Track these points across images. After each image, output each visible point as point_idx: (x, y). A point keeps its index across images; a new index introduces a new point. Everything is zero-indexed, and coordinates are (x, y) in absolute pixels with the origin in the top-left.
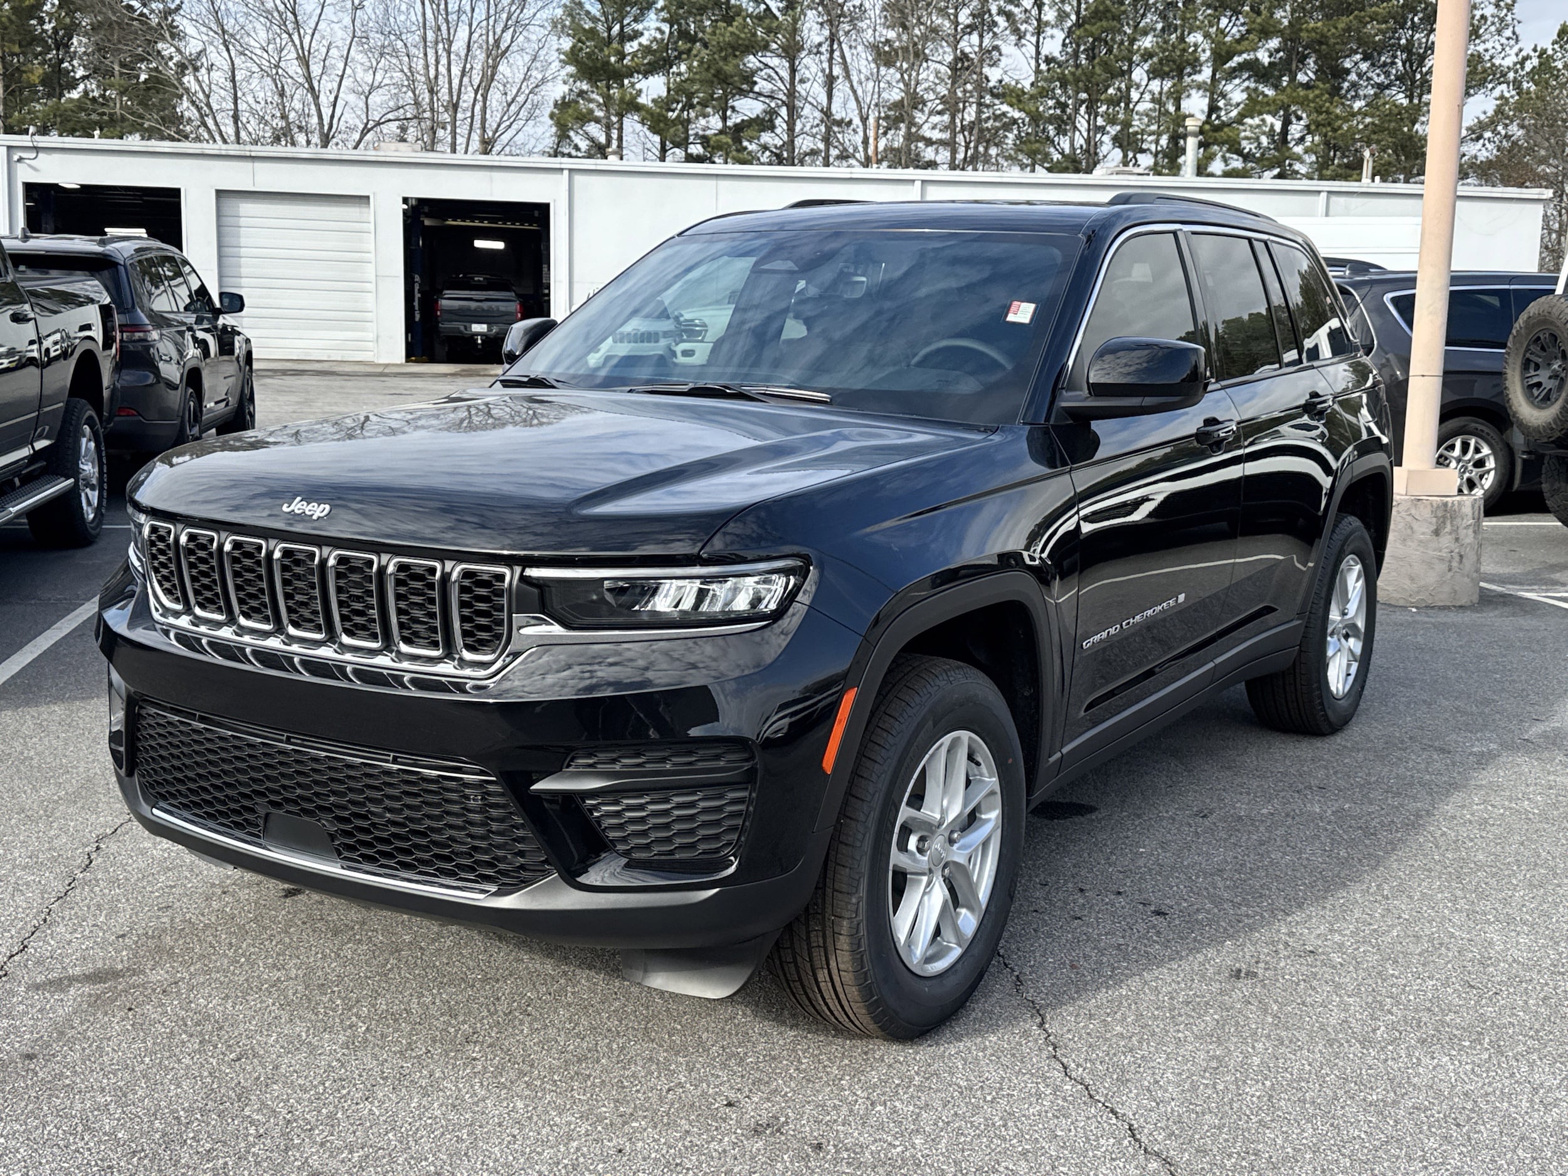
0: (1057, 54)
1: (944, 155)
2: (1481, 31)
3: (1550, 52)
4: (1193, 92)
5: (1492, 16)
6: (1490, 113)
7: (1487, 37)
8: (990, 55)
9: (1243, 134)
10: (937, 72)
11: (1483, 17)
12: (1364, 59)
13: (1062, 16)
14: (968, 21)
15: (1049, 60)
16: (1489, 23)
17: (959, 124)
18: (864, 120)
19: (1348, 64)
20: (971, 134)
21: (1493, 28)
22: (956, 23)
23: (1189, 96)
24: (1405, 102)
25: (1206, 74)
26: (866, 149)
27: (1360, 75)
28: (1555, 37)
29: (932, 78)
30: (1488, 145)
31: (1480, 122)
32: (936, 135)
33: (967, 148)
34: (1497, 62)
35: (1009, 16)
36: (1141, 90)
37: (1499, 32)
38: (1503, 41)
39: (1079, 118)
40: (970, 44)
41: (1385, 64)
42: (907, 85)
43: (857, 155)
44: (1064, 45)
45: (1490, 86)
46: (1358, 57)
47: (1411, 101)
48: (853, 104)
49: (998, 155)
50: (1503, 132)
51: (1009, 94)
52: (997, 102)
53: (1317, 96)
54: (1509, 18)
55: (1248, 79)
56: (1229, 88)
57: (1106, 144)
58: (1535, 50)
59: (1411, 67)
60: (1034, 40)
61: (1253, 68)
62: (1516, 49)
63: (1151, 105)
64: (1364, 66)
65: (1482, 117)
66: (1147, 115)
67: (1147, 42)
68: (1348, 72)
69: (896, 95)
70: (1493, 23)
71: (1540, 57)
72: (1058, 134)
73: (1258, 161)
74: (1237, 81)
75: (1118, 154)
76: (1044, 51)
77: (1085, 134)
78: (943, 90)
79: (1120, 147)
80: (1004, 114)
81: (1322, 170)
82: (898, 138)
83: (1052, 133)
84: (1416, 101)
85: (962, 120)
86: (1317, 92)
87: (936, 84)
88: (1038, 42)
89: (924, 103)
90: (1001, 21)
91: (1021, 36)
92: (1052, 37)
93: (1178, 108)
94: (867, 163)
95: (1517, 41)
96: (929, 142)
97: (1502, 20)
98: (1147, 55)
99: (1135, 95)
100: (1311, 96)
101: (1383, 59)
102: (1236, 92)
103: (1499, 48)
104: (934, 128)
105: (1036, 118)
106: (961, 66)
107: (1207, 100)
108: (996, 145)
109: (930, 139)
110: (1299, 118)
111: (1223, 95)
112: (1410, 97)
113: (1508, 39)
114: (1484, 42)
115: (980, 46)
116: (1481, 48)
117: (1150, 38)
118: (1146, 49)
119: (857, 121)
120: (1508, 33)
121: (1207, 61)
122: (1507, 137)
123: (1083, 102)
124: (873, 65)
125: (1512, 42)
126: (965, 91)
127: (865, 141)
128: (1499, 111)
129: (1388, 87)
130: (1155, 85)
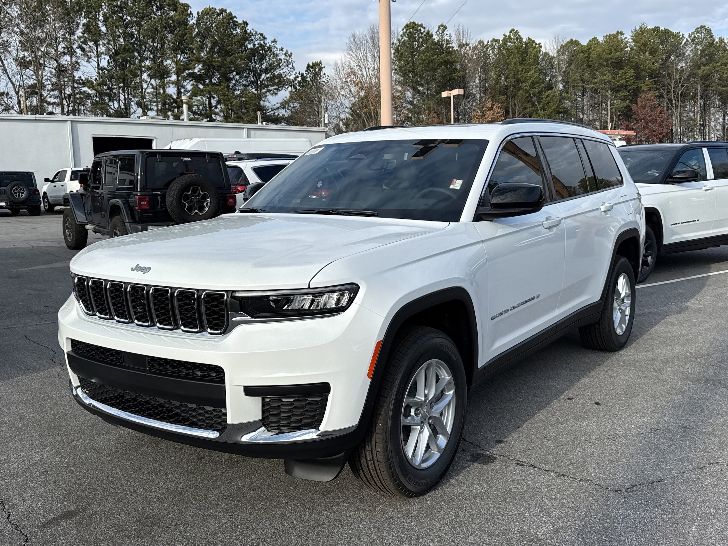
0: (106, 66)
1: (58, 110)
2: (281, 65)
3: (305, 75)
4: (171, 85)
5: (284, 59)
6: (288, 97)
7: (283, 67)
8: (75, 66)
9: (194, 103)
10: (51, 72)
11: (280, 59)
12: (237, 74)
13: (108, 50)
14: (62, 50)
15: (102, 69)
16: (283, 61)
17: (63, 96)
18: (17, 93)
19: (231, 76)
20: (69, 100)
21: (285, 64)
22: (56, 50)
23: (169, 87)
24: (255, 92)
25: (174, 78)
26: (20, 106)
27: (236, 81)
28: (306, 69)
29: (49, 74)
30: (287, 110)
31: (285, 101)
32: (52, 100)
33: (69, 106)
34: (288, 77)
35: (83, 49)
36: (148, 83)
37: (287, 65)
38: (289, 69)
39: (120, 95)
40: (66, 60)
41: (246, 77)
42: (37, 77)
43: (15, 108)
44: (108, 63)
45: (286, 87)
46: (235, 73)
47: (258, 92)
48: (10, 85)
49: (84, 110)
50: (292, 106)
51: (88, 83)
52: (80, 86)
53: (222, 89)
54: (290, 60)
55: (192, 80)
56: (185, 84)
57: (133, 107)
58: (299, 74)
59: (256, 78)
60: (96, 59)
61: (192, 76)
62: (294, 72)
63: (152, 90)
64: (237, 77)
65: (285, 99)
66: (152, 94)
67: (148, 63)
68: (232, 79)
69: (31, 82)
70: (285, 62)
71: (301, 76)
72: (110, 101)
73: (201, 115)
74: (188, 81)
75: (140, 111)
76: (101, 65)
77: (124, 101)
78: (54, 80)
79: (141, 107)
80: (84, 92)
81: (226, 119)
82: (35, 101)
83: (107, 101)
84: (259, 92)
85: (65, 93)
86: (222, 87)
87: (51, 78)
88: (98, 60)
89: (45, 86)
90: (78, 51)
91: (89, 58)
92: (105, 59)
93: (164, 92)
94: (21, 112)
95: (294, 69)
96: (49, 104)
97: (288, 61)
98: (149, 68)
99: (145, 86)
100: (220, 89)
101: (245, 74)
102: (189, 85)
103: (288, 72)
104: (50, 97)
105: (101, 94)
106: (61, 70)
107: (176, 89)
108: (83, 105)
109: (50, 102)
110: (214, 98)
111: (183, 87)
112: (257, 90)
113: (291, 68)
114: (282, 69)
115: (72, 61)
116: (281, 72)
117: (148, 61)
118: (148, 66)
119: (13, 93)
120: (290, 66)
121: (174, 72)
122: (294, 107)
123: (121, 87)
124: (19, 68)
125: (292, 70)
126: (64, 82)
127: (19, 103)
128: (291, 97)
129: (248, 86)
130: (153, 81)
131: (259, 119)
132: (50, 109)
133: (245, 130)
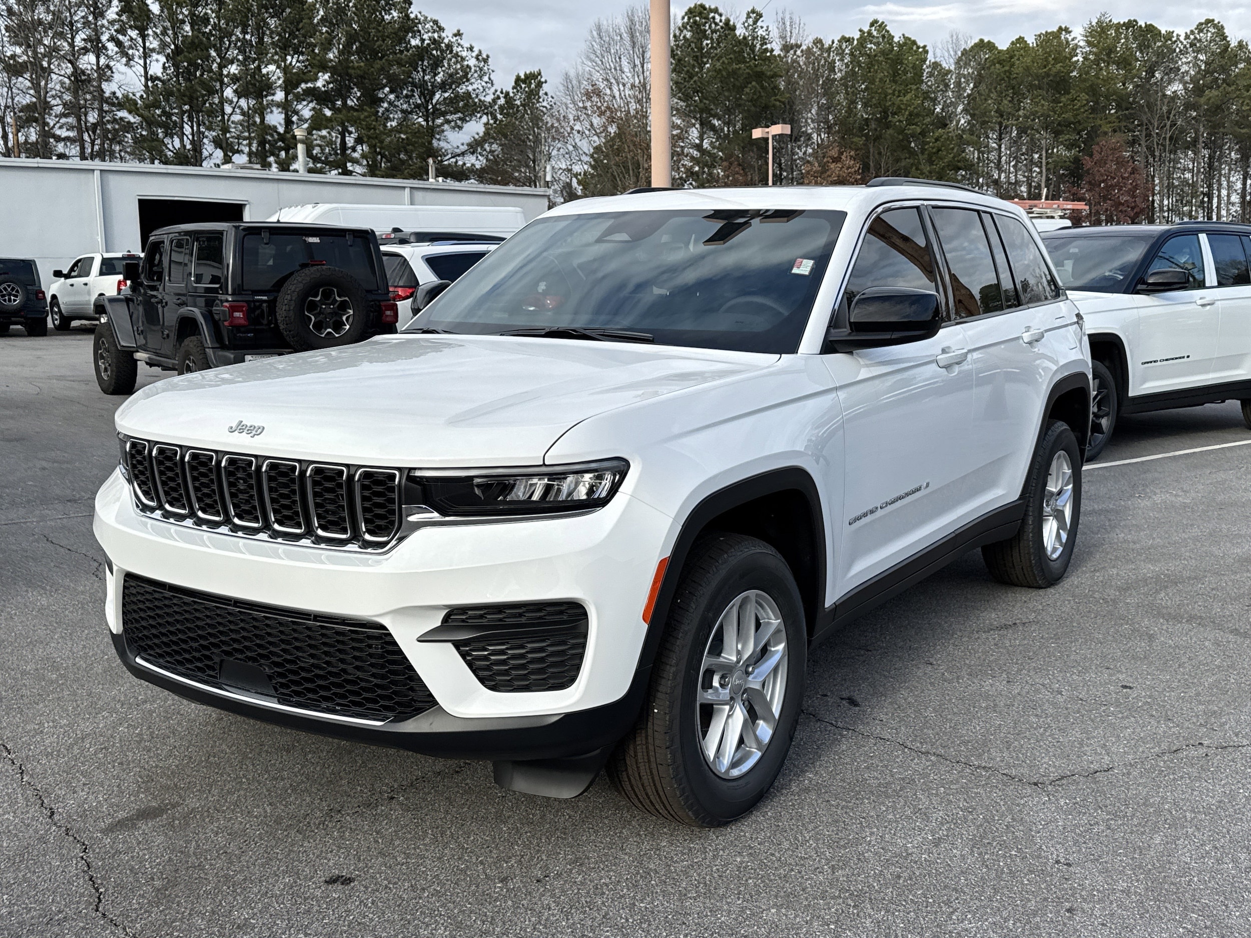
0: (160, 75)
1: (74, 150)
2: (469, 76)
3: (511, 95)
4: (274, 109)
5: (475, 66)
6: (481, 134)
7: (473, 80)
8: (104, 73)
9: (315, 142)
10: (62, 83)
11: (468, 66)
12: (391, 92)
13: (163, 45)
14: (82, 44)
15: (154, 79)
16: (473, 70)
17: (83, 126)
19: (381, 95)
20: (94, 133)
21: (476, 75)
22: (72, 45)
23: (272, 112)
24: (424, 123)
26: (6, 143)
27: (391, 103)
28: (513, 84)
29: (58, 87)
30: (480, 157)
31: (475, 140)
32: (64, 133)
33: (93, 144)
34: (483, 98)
35: (119, 44)
36: (233, 105)
37: (481, 77)
38: (484, 84)
39: (185, 125)
40: (88, 61)
41: (407, 96)
42: (38, 91)
44: (164, 68)
45: (479, 115)
46: (387, 89)
47: (428, 124)
49: (120, 151)
50: (488, 149)
51: (127, 103)
52: (114, 109)
53: (366, 117)
54: (485, 68)
55: (312, 101)
56: (300, 107)
57: (208, 147)
58: (502, 92)
59: (425, 98)
60: (142, 62)
61: (313, 94)
62: (493, 90)
63: (241, 118)
64: (392, 97)
65: (477, 137)
66: (241, 125)
67: (234, 69)
68: (382, 100)
69: (27, 100)
70: (476, 71)
71: (505, 97)
72: (166, 136)
73: (326, 162)
74: (305, 103)
75: (219, 154)
76: (151, 72)
77: (190, 137)
78: (67, 97)
79: (221, 148)
80: (121, 119)
81: (373, 171)
82: (33, 135)
83: (161, 135)
84: (430, 123)
85: (86, 121)
86: (366, 114)
87: (62, 93)
88: (145, 63)
89: (51, 108)
90: (111, 46)
91: (130, 59)
92: (157, 61)
93: (263, 121)
94: (8, 153)
95: (492, 85)
96: (58, 139)
97: (481, 70)
98: (235, 79)
99: (228, 109)
100: (362, 117)
101: (405, 92)
102: (306, 110)
103: (482, 89)
104: (61, 128)
105: (150, 122)
106: (79, 80)
107: (283, 116)
108: (119, 143)
109: (59, 136)
110: (350, 133)
111: (296, 113)
112: (427, 121)
113: (486, 83)
114: (471, 84)
115: (98, 64)
116: (470, 88)
117: (234, 66)
118: (234, 74)
120: (486, 78)
121: (280, 86)
122: (491, 152)
123: (185, 112)
124: (5, 74)
125: (489, 85)
126: (86, 100)
127: (5, 137)
128: (487, 133)
129: (411, 112)
130: (243, 102)
131: (432, 171)
132: (60, 148)
133: (407, 191)
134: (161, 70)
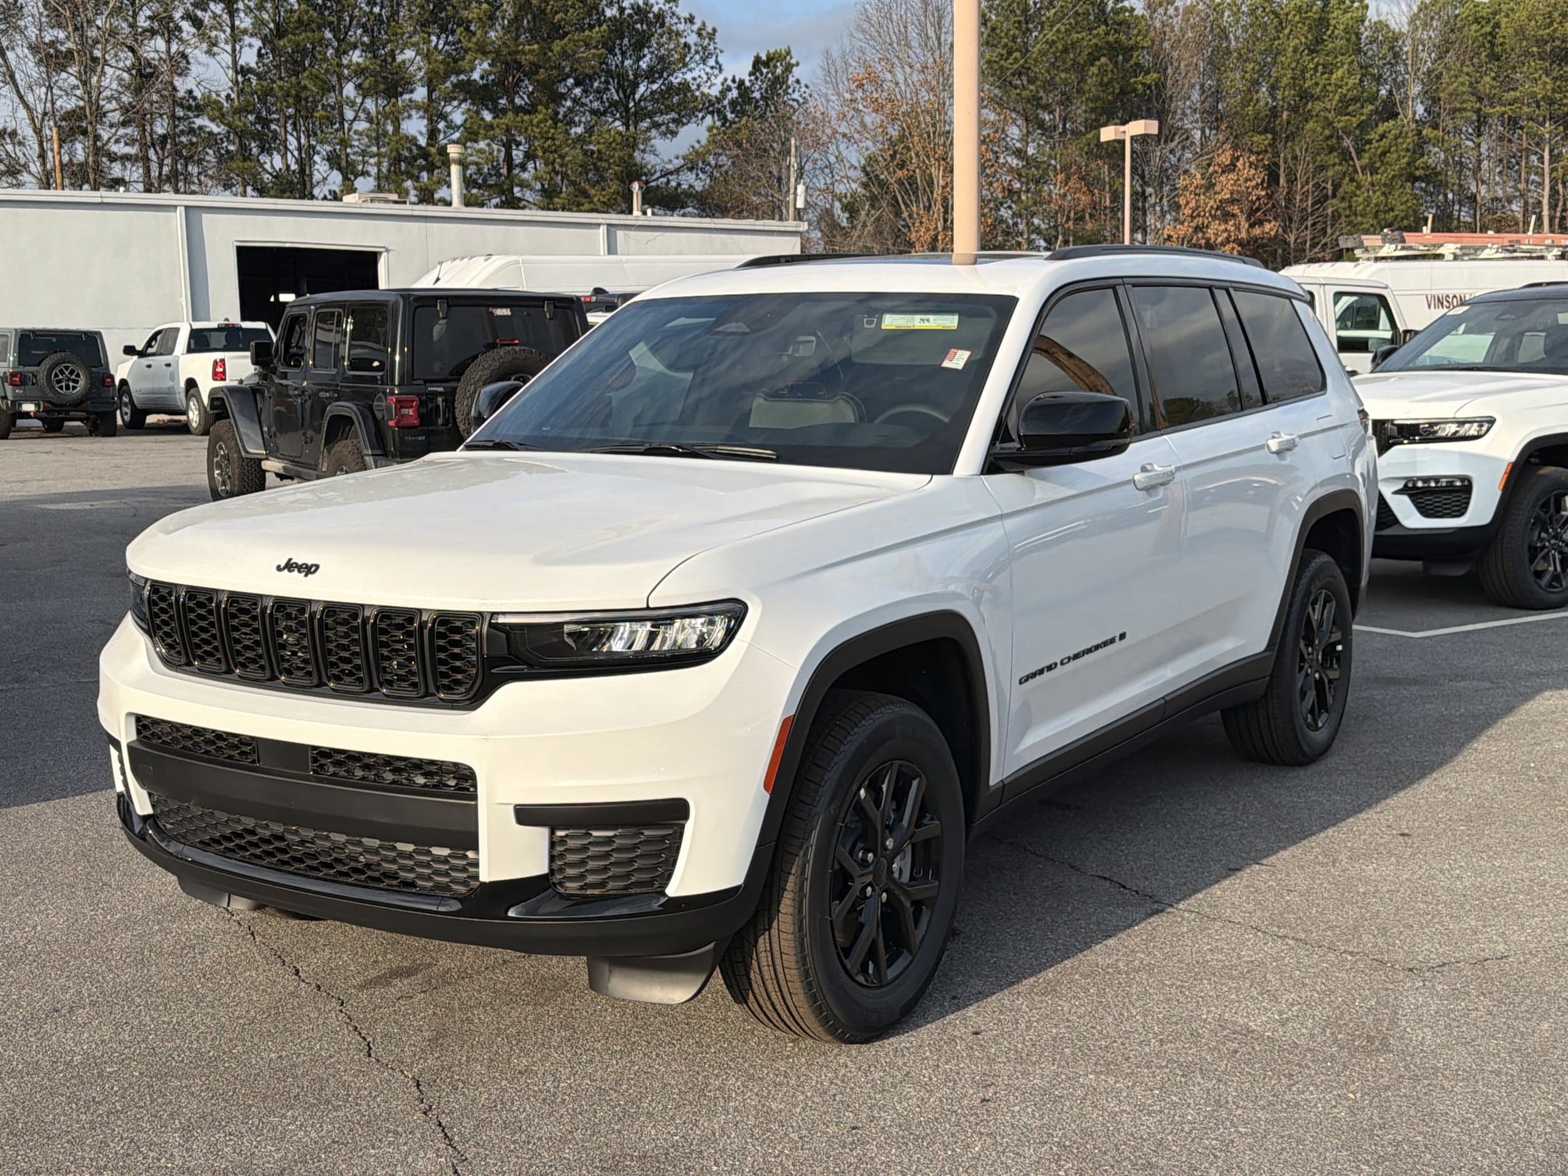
0: (253, 65)
1: (135, 173)
2: (687, 59)
3: (748, 84)
4: (413, 112)
5: (696, 45)
6: (704, 142)
7: (693, 65)
8: (180, 63)
9: (470, 159)
10: (120, 80)
11: (686, 45)
12: (577, 84)
13: (259, 23)
14: (147, 24)
15: (244, 71)
16: (693, 51)
17: (148, 138)
18: (38, 131)
19: (562, 90)
20: (163, 149)
21: (697, 57)
22: (133, 26)
23: (410, 117)
24: (622, 129)
25: (420, 94)
26: (44, 164)
27: (575, 101)
28: (750, 68)
29: (114, 86)
30: (701, 175)
31: (696, 151)
32: (121, 149)
33: (161, 166)
34: (706, 91)
35: (197, 23)
36: (356, 108)
37: (704, 61)
38: (708, 70)
39: (289, 137)
40: (155, 48)
41: (598, 91)
42: (87, 92)
43: (33, 168)
44: (260, 55)
45: (700, 115)
46: (571, 81)
47: (628, 129)
48: (22, 113)
49: (199, 173)
50: (713, 163)
51: (209, 106)
52: (190, 114)
53: (540, 122)
54: (711, 47)
55: (465, 100)
56: (448, 109)
57: (320, 168)
58: (734, 81)
59: (624, 92)
60: (229, 48)
61: (467, 89)
62: (721, 78)
63: (367, 125)
64: (577, 91)
65: (697, 146)
66: (367, 136)
67: (356, 57)
68: (563, 97)
69: (72, 104)
70: (697, 52)
71: (739, 88)
72: (262, 152)
73: (484, 188)
74: (455, 103)
75: (336, 177)
76: (241, 62)
77: (296, 153)
78: (126, 99)
79: (340, 169)
80: (201, 128)
81: (549, 198)
82: (80, 151)
83: (255, 151)
84: (632, 128)
85: (152, 132)
86: (541, 116)
87: (120, 93)
88: (234, 50)
89: (105, 114)
90: (186, 26)
91: (213, 43)
92: (250, 46)
93: (397, 129)
94: (48, 183)
95: (721, 70)
96: (113, 158)
97: (705, 49)
98: (360, 71)
99: (349, 114)
100: (535, 121)
101: (596, 84)
103: (705, 78)
104: (117, 141)
105: (241, 134)
106: (143, 75)
107: (425, 122)
108: (200, 162)
109: (116, 154)
110: (518, 144)
111: (444, 117)
112: (626, 124)
113: (712, 68)
114: (690, 70)
115: (169, 51)
116: (689, 76)
117: (357, 52)
118: (358, 64)
119: (29, 132)
120: (711, 62)
121: (420, 80)
122: (718, 166)
123: (290, 117)
124: (43, 69)
125: (716, 72)
126: (151, 103)
127: (42, 156)
128: (712, 141)
129: (604, 114)
130: (370, 104)
131: (637, 201)
132: (116, 170)
133: (603, 229)
134: (255, 59)
